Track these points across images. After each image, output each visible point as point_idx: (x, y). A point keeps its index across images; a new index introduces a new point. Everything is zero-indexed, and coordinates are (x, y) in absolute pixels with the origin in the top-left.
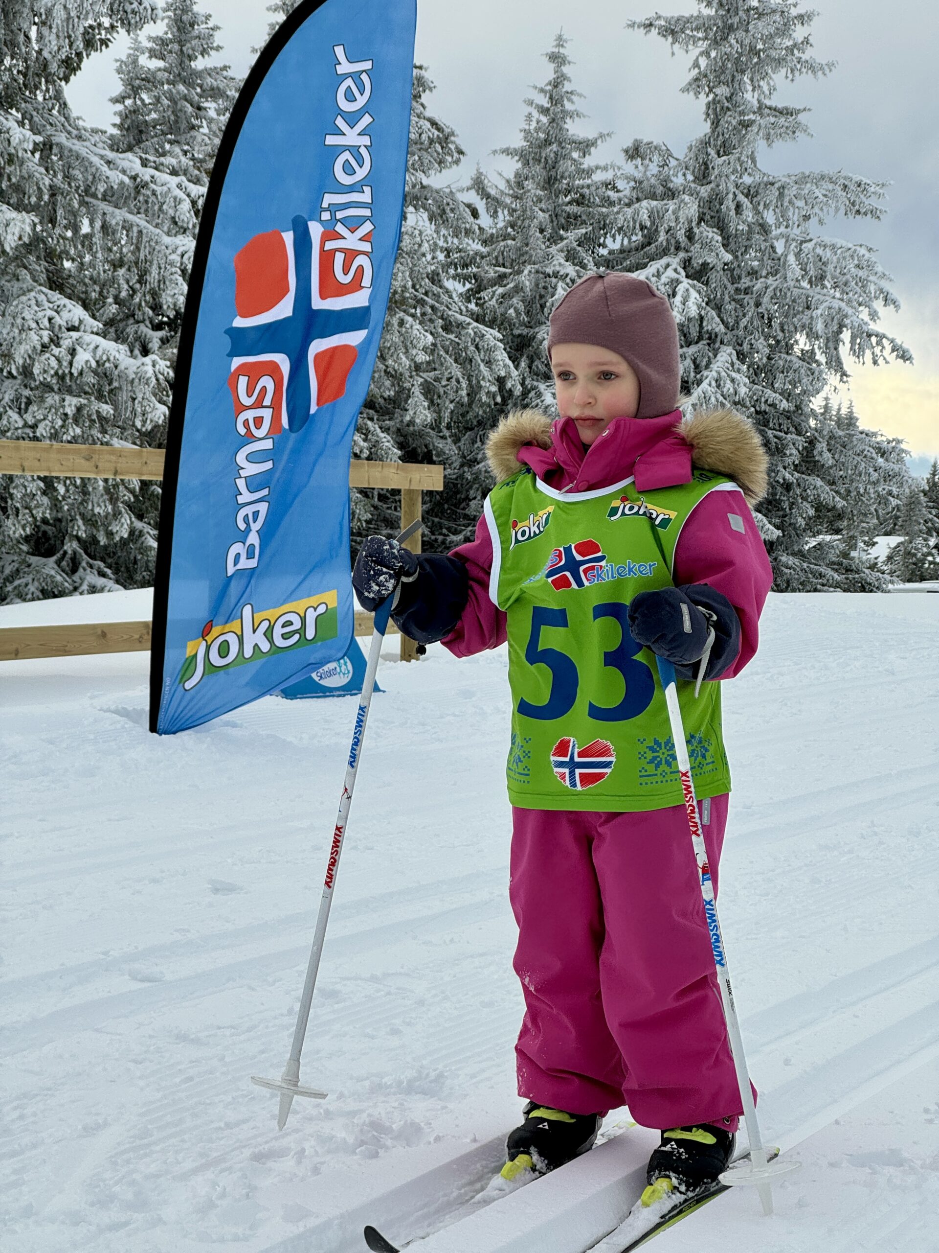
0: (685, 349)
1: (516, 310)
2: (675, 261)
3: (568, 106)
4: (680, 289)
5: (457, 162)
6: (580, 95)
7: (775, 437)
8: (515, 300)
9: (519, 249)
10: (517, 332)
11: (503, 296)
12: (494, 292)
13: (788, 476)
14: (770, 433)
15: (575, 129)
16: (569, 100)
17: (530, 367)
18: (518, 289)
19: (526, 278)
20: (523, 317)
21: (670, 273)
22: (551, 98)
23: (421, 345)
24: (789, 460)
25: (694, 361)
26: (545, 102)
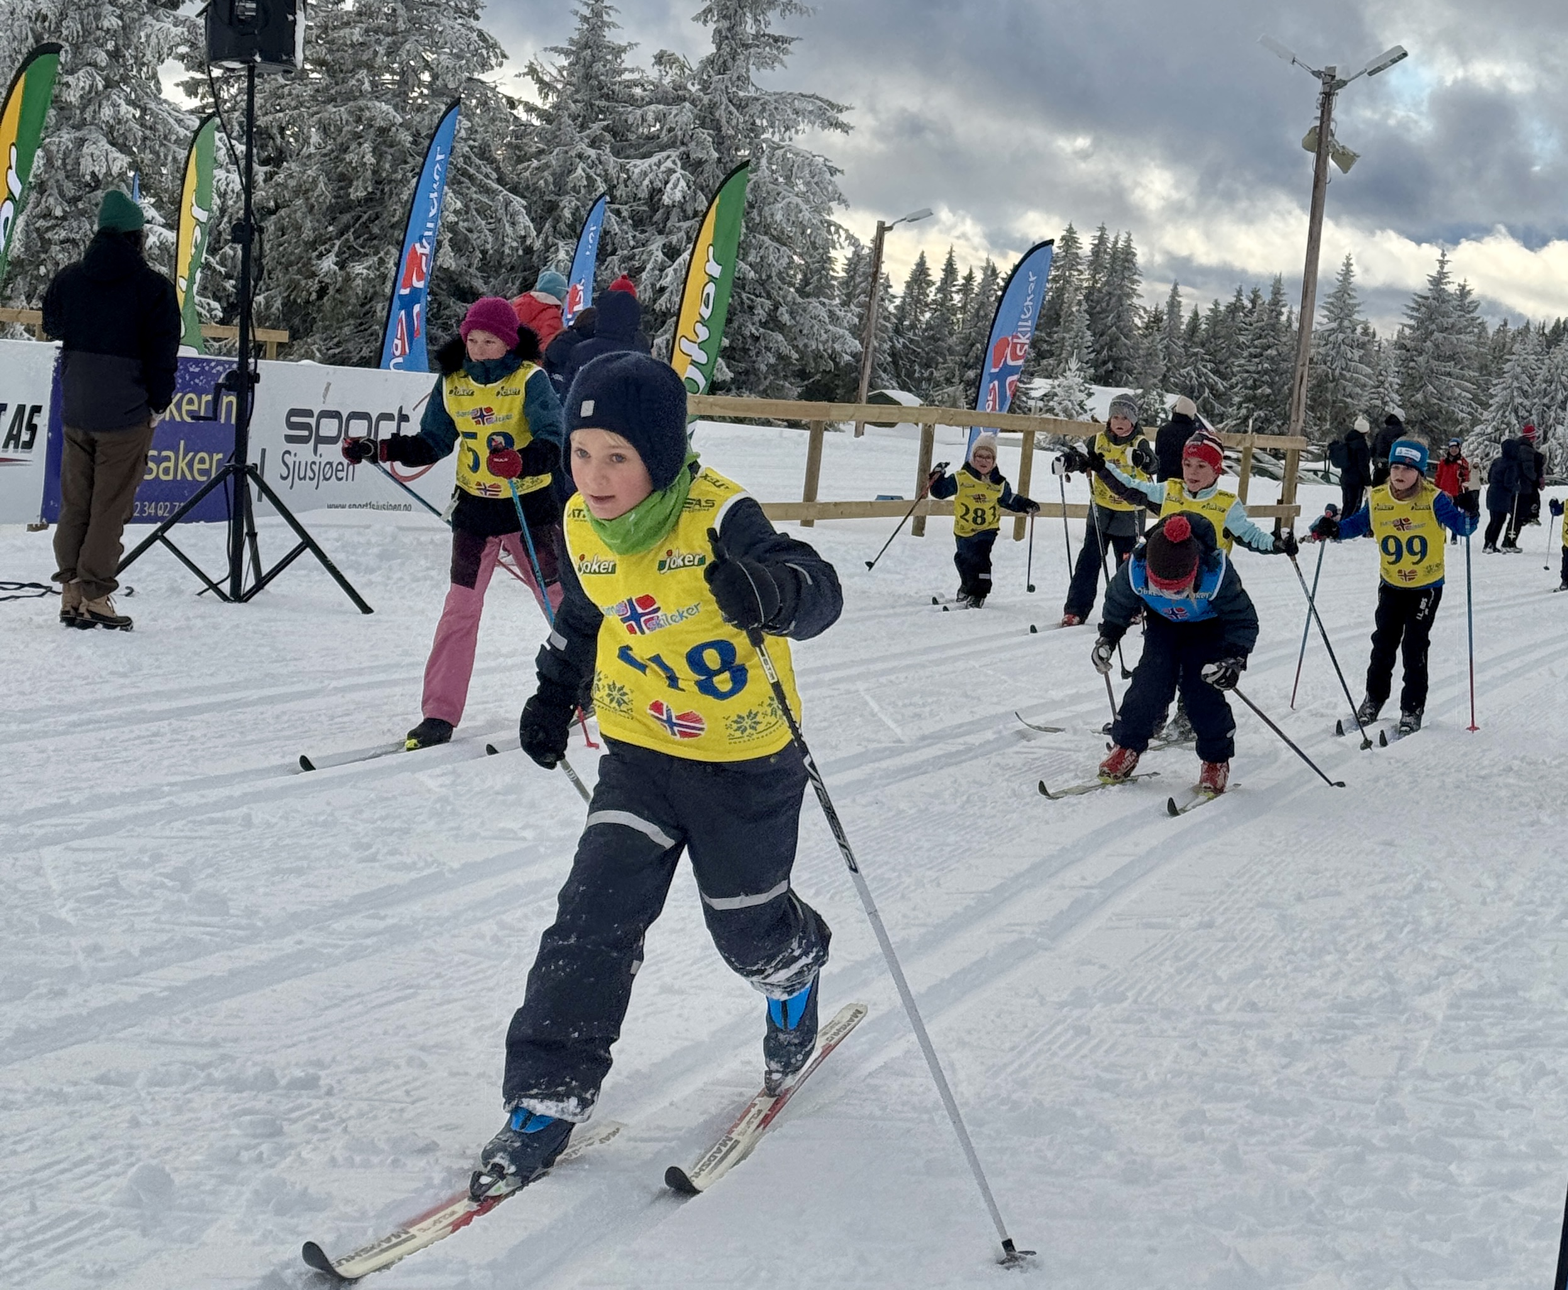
0: (681, 224)
1: (546, 181)
2: (674, 154)
3: (606, 18)
4: (674, 177)
5: (501, 65)
6: (616, 11)
7: (748, 298)
8: (546, 173)
9: (553, 132)
10: (547, 198)
11: (537, 169)
12: (529, 166)
13: (754, 331)
14: (744, 295)
15: (611, 36)
16: (607, 13)
17: (555, 228)
18: (547, 166)
19: (553, 159)
20: (552, 187)
21: (669, 164)
22: (592, 10)
23: (452, 209)
24: (756, 319)
25: (687, 233)
26: (587, 12)
